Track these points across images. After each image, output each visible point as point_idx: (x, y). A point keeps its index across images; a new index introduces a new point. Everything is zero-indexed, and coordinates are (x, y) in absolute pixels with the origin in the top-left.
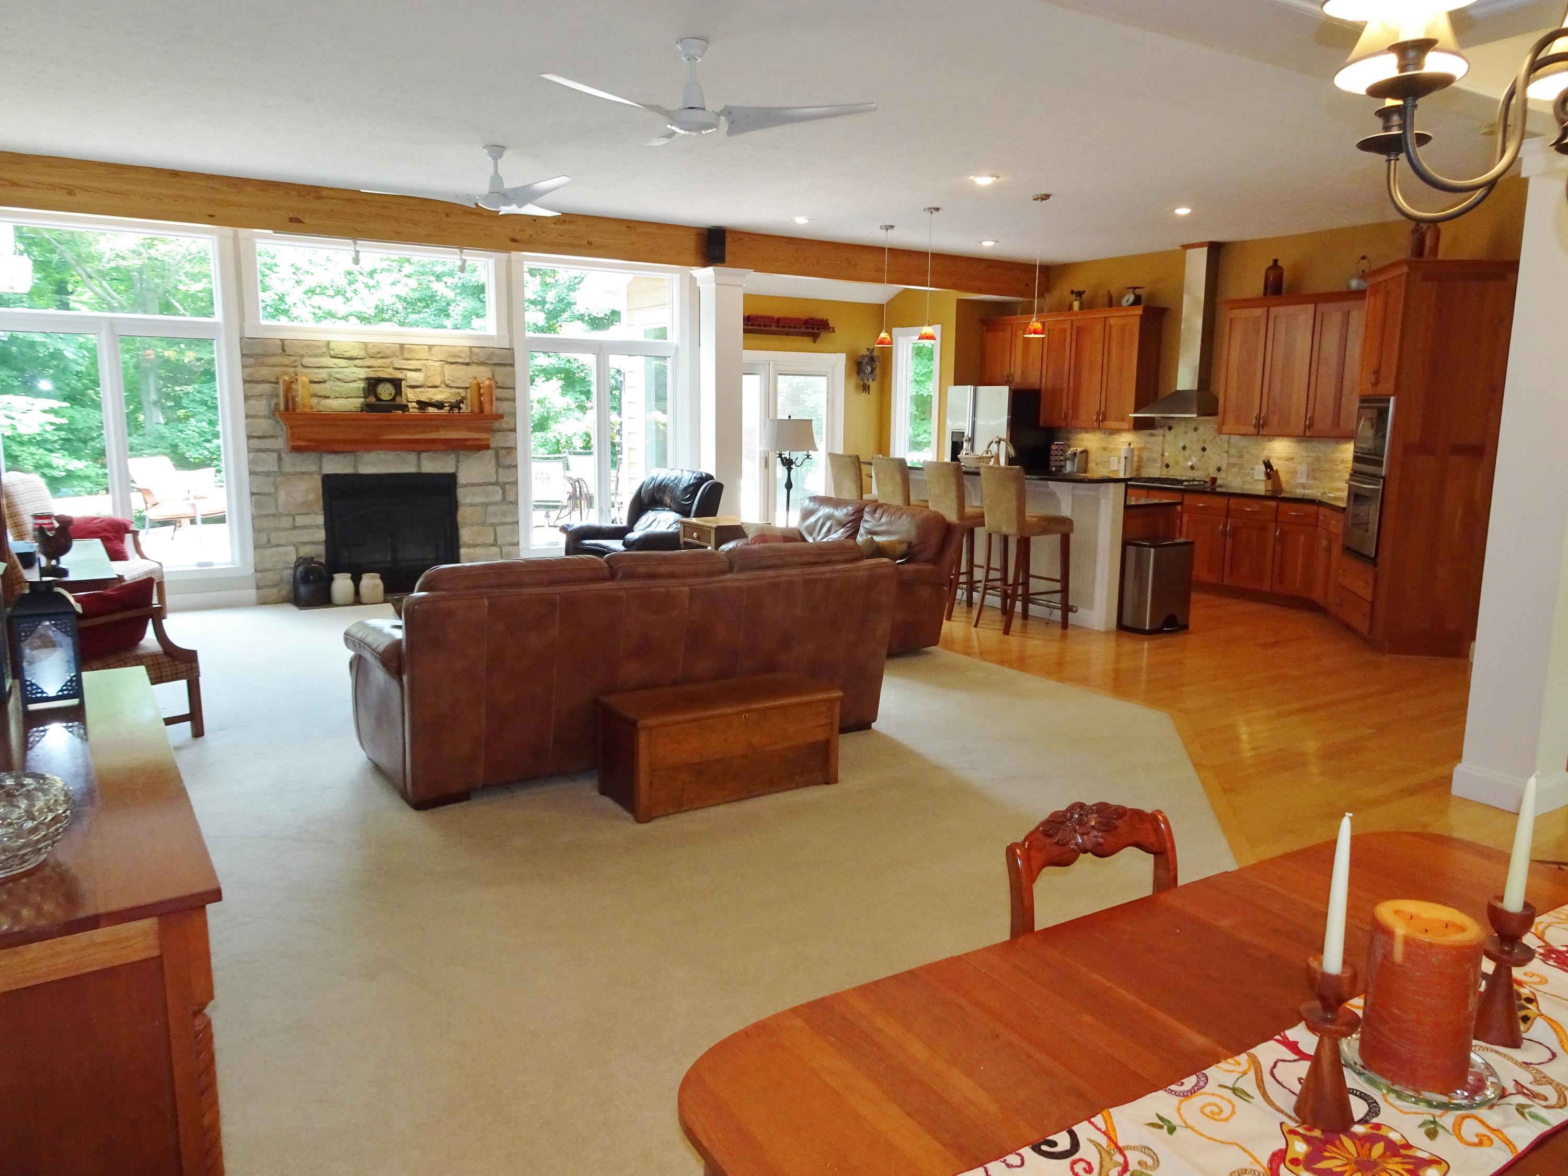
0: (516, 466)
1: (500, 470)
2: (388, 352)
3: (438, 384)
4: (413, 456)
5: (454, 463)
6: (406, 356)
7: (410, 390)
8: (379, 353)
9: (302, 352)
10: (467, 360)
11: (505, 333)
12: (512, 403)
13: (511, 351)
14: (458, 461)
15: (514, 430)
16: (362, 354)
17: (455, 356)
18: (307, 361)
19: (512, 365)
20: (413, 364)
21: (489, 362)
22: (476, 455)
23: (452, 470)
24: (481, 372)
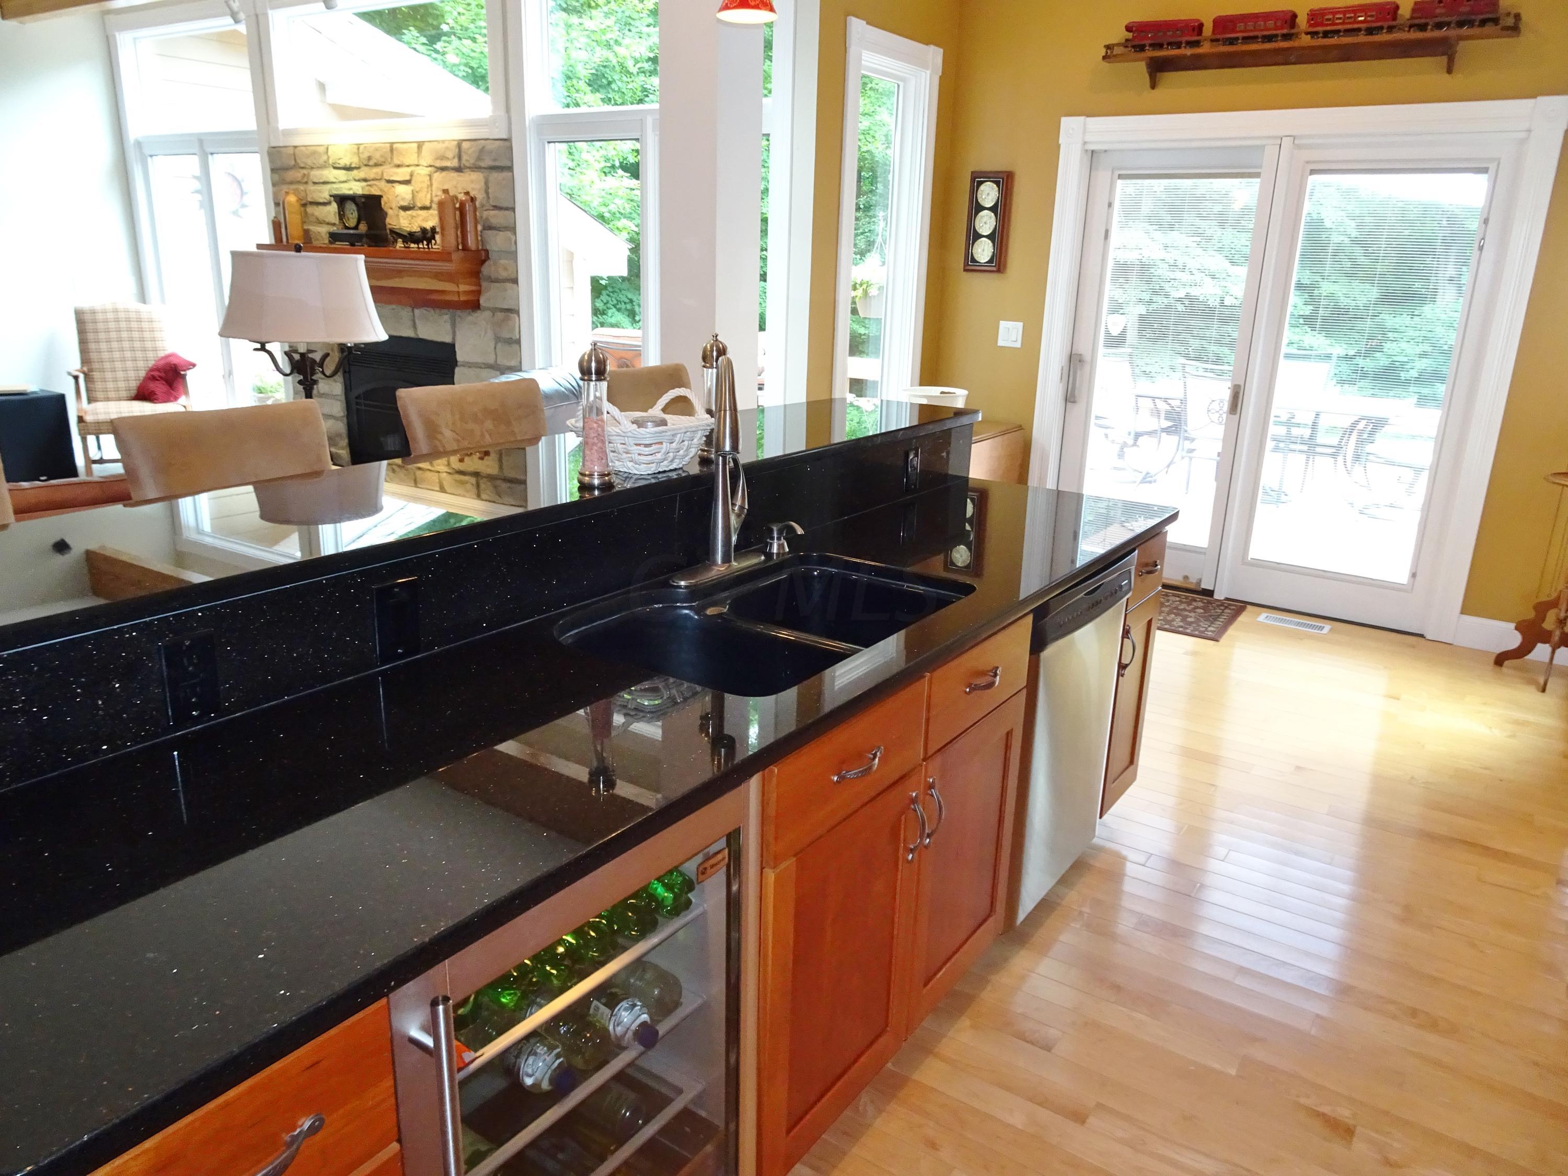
0: (518, 342)
1: (499, 345)
2: (377, 157)
3: (428, 204)
4: (405, 313)
5: (448, 327)
6: (397, 162)
7: (402, 213)
8: (369, 158)
9: (309, 162)
10: (455, 163)
11: (502, 113)
12: (509, 234)
13: (507, 144)
14: (454, 325)
15: (515, 281)
16: (355, 161)
17: (443, 158)
18: (316, 175)
19: (510, 169)
20: (402, 174)
21: (483, 164)
22: (470, 318)
23: (447, 339)
24: (472, 182)
